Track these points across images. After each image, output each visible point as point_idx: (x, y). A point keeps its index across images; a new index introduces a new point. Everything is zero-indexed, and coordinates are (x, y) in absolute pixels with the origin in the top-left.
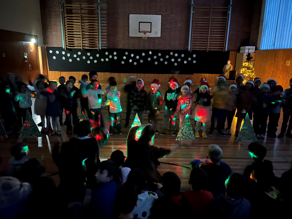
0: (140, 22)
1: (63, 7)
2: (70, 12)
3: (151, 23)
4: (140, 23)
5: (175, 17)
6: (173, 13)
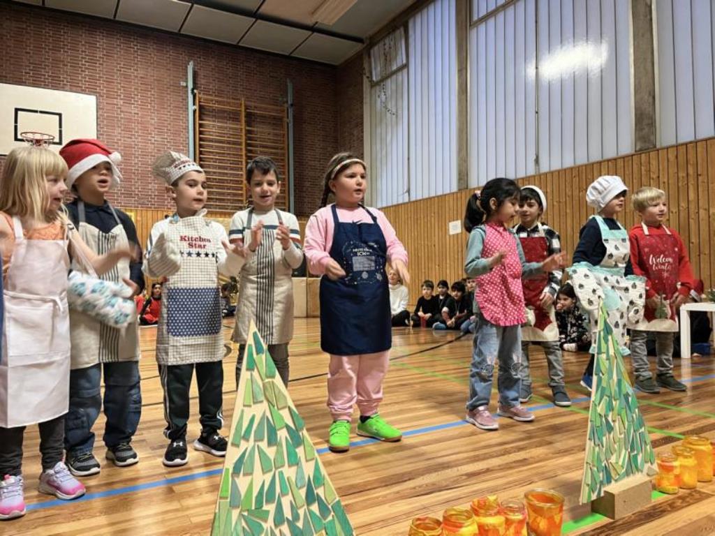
0: (17, 110)
3: (60, 115)
4: (19, 112)
5: (140, 115)
6: (133, 104)
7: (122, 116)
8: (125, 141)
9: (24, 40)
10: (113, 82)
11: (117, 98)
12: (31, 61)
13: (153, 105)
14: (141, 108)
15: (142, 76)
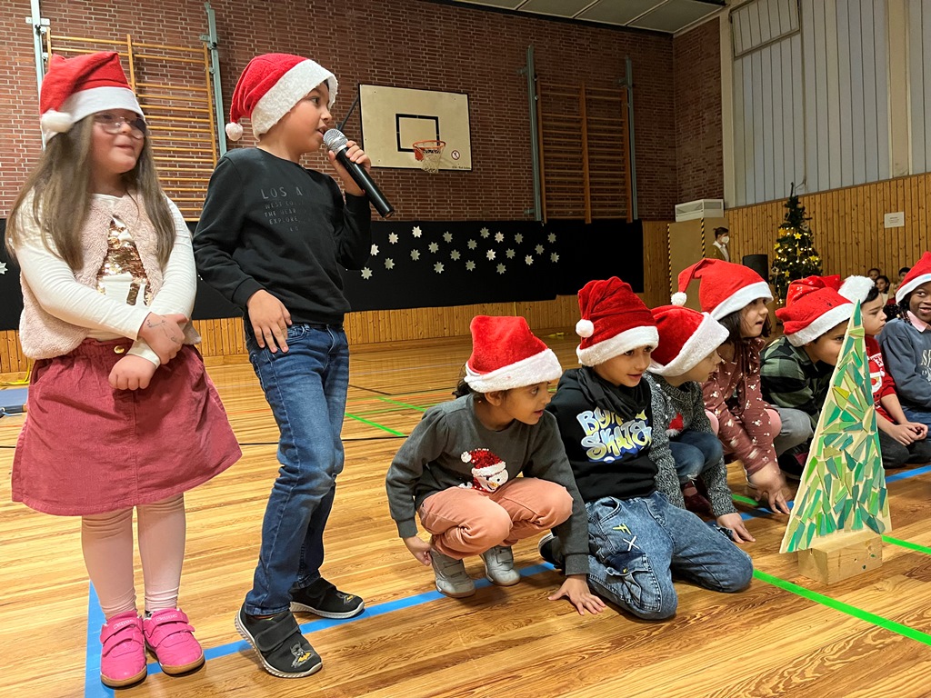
0: (398, 116)
3: (436, 119)
4: (401, 119)
9: (367, 32)
12: (375, 57)
13: (491, 99)
15: (478, 65)
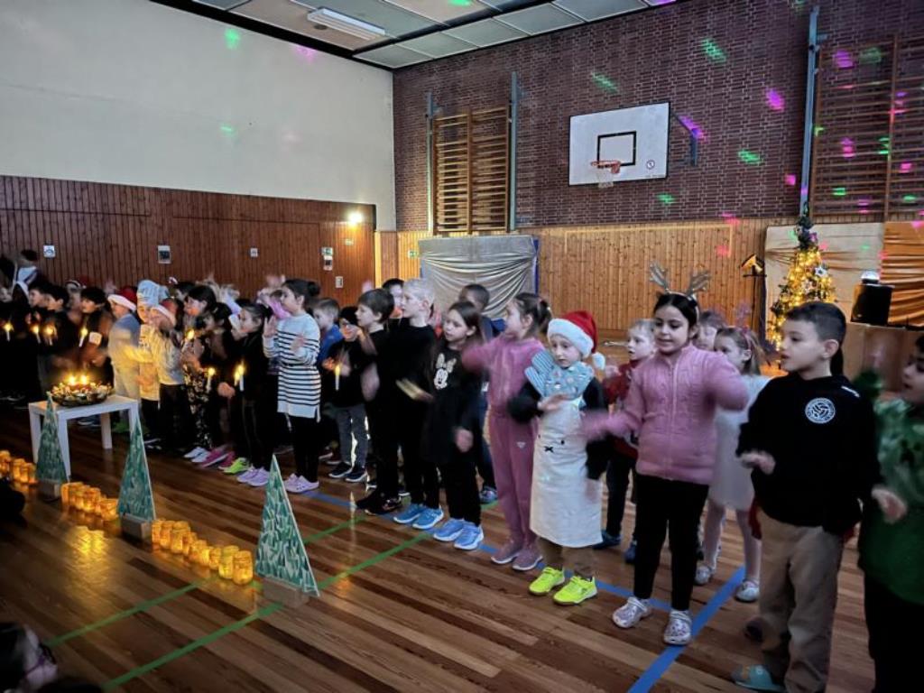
0: (600, 137)
1: (434, 124)
2: (452, 134)
3: (634, 133)
4: (602, 140)
5: (751, 99)
6: (744, 87)
7: (730, 106)
8: (731, 136)
10: (722, 67)
11: (725, 86)
13: (768, 81)
14: (754, 90)
15: (756, 47)
